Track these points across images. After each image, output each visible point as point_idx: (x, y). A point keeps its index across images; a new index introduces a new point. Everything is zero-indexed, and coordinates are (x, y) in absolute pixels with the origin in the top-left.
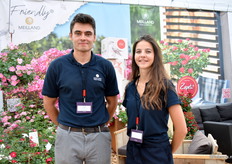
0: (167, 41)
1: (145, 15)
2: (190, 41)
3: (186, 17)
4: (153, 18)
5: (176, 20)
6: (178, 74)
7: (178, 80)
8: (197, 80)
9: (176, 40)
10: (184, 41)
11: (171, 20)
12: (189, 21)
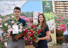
0: (55, 12)
1: (48, 4)
2: (63, 12)
3: (62, 4)
4: (50, 5)
5: (58, 5)
6: (59, 23)
7: (59, 25)
8: (66, 25)
9: (59, 12)
10: (61, 12)
11: (56, 5)
12: (63, 5)
